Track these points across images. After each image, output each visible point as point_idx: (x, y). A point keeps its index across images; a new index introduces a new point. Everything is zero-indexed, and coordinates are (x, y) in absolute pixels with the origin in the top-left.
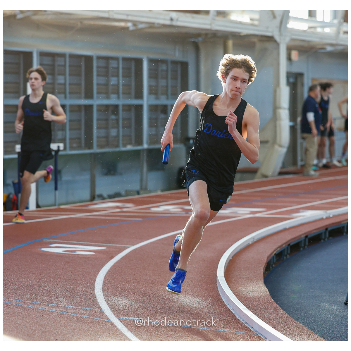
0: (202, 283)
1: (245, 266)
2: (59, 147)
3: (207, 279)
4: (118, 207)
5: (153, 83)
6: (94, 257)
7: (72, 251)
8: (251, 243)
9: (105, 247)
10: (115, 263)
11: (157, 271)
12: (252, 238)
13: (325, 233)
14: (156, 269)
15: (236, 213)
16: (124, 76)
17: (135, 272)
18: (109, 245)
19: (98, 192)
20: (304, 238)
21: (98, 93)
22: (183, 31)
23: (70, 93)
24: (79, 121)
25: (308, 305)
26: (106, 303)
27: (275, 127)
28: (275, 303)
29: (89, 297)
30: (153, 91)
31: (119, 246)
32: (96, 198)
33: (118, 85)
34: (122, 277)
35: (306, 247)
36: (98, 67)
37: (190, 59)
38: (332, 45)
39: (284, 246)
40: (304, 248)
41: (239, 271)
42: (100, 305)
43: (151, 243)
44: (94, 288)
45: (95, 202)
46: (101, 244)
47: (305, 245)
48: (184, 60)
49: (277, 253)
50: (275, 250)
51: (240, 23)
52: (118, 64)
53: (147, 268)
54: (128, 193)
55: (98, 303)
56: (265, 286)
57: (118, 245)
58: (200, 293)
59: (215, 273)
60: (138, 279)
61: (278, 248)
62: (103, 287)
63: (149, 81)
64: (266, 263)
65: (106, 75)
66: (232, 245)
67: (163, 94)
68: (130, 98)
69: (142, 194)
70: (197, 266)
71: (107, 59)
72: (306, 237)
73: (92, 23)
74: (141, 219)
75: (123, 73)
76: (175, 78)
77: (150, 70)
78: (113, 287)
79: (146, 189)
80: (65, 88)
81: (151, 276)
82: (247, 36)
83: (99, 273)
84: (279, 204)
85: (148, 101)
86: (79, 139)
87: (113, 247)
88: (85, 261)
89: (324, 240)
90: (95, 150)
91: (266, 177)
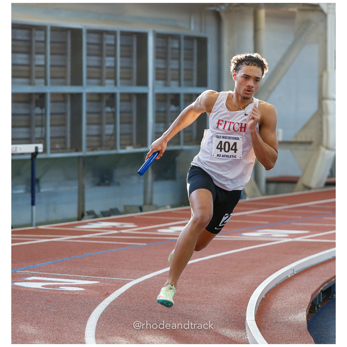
2: (36, 148)
4: (114, 228)
6: (83, 294)
7: (54, 286)
8: (289, 276)
9: (98, 281)
10: (111, 303)
12: (291, 269)
15: (269, 236)
16: (121, 56)
18: (103, 278)
19: (87, 208)
21: (88, 78)
23: (52, 78)
24: (64, 114)
27: (321, 123)
30: (161, 75)
32: (85, 217)
33: (115, 68)
36: (88, 44)
37: (210, 35)
39: (333, 280)
43: (158, 275)
44: (84, 335)
45: (83, 221)
46: (93, 277)
48: (202, 35)
49: (323, 290)
50: (321, 286)
52: (115, 40)
54: (127, 210)
56: (309, 333)
59: (243, 316)
61: (326, 283)
62: (96, 335)
63: (155, 63)
64: (310, 303)
65: (100, 55)
66: (265, 279)
67: (173, 79)
68: (131, 85)
69: (146, 211)
71: (101, 33)
74: (145, 244)
75: (122, 51)
76: (189, 59)
77: (157, 48)
79: (151, 204)
80: (45, 72)
83: (91, 316)
84: (327, 225)
85: (154, 89)
86: (64, 137)
87: (109, 280)
88: (72, 299)
90: (85, 152)
91: (309, 188)
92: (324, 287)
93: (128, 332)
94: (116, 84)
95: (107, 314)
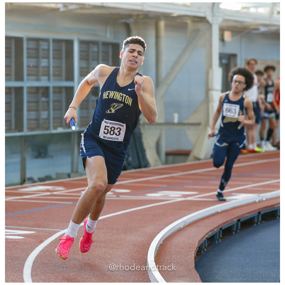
1: (176, 251)
4: (48, 191)
5: (84, 65)
6: (23, 241)
8: (182, 227)
9: (34, 231)
10: (44, 248)
12: (183, 222)
13: (258, 216)
15: (167, 196)
16: (54, 58)
18: (39, 229)
19: (28, 175)
20: (236, 222)
21: (28, 75)
22: (113, 11)
24: (10, 103)
27: (208, 109)
30: (84, 73)
31: (48, 230)
32: (27, 181)
33: (48, 67)
35: (238, 231)
36: (28, 49)
38: (265, 25)
39: (216, 230)
40: (236, 232)
41: (169, 255)
43: (81, 227)
44: (23, 273)
45: (25, 185)
46: (30, 228)
47: (237, 229)
48: (116, 41)
49: (208, 238)
50: (206, 235)
52: (49, 45)
54: (59, 176)
56: (196, 271)
58: (130, 278)
59: (145, 257)
60: (68, 263)
61: (210, 232)
62: (32, 272)
63: (79, 63)
64: (197, 247)
65: (37, 57)
66: (163, 229)
68: (61, 80)
69: (73, 177)
70: (127, 250)
71: (37, 40)
72: (239, 220)
74: (71, 203)
75: (54, 54)
76: (106, 60)
77: (81, 51)
78: (42, 272)
79: (77, 172)
82: (180, 17)
83: (28, 258)
84: (212, 187)
87: (43, 231)
88: (14, 245)
89: (257, 223)
90: (26, 132)
91: (199, 159)
92: (208, 236)
93: (56, 270)
94: (49, 80)
95: (40, 257)
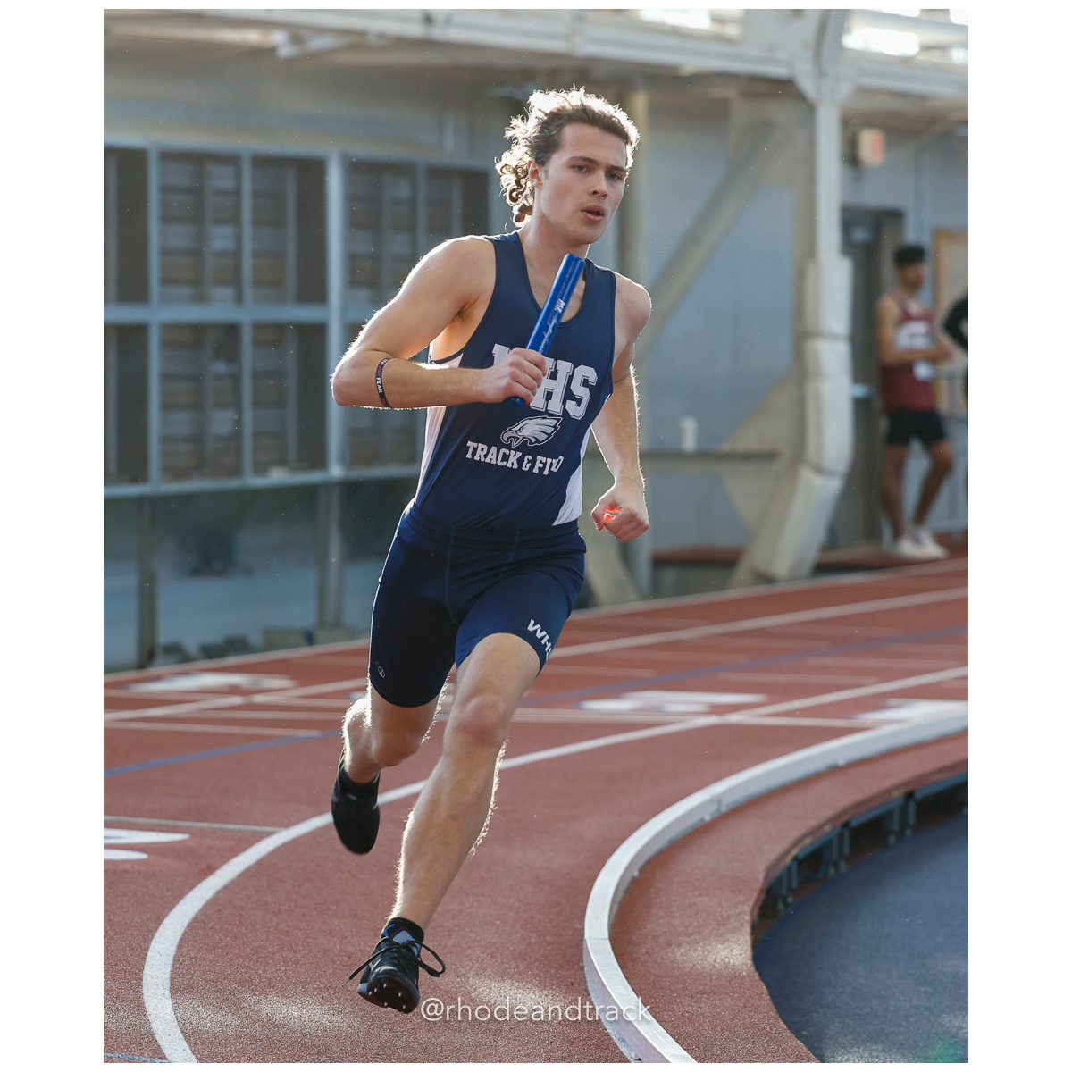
0: (530, 963)
1: (687, 902)
3: (549, 948)
4: (234, 690)
5: (364, 247)
6: (144, 868)
8: (708, 818)
9: (184, 832)
10: (219, 892)
11: (368, 920)
12: (712, 800)
14: (365, 913)
15: (657, 709)
16: (256, 222)
17: (290, 923)
18: (200, 825)
19: (165, 636)
20: (901, 801)
21: (166, 281)
22: (470, 59)
25: (912, 1043)
26: (181, 1035)
27: (801, 403)
28: (789, 1034)
29: (122, 1013)
30: (364, 275)
31: (234, 830)
32: (160, 658)
33: (237, 254)
34: (244, 943)
35: (908, 833)
36: (165, 189)
39: (827, 828)
40: (900, 835)
41: (663, 918)
42: (160, 1043)
44: (141, 979)
45: (153, 671)
46: (171, 823)
47: (904, 826)
48: (474, 163)
49: (802, 855)
50: (794, 845)
51: (676, 32)
52: (238, 178)
53: (334, 907)
54: (273, 639)
55: (153, 1035)
56: (756, 974)
57: (231, 827)
59: (577, 926)
60: (301, 948)
61: (807, 835)
62: (172, 979)
63: (348, 240)
64: (762, 891)
65: (196, 218)
66: (640, 825)
67: (395, 285)
68: (280, 300)
69: (324, 642)
70: (512, 900)
71: (198, 160)
72: (909, 796)
73: (145, 31)
74: (315, 733)
75: (256, 209)
76: (440, 228)
77: (351, 199)
78: (210, 976)
79: (338, 624)
81: (346, 937)
82: (701, 78)
83: (161, 928)
84: (814, 679)
85: (344, 310)
87: (214, 831)
90: (157, 484)
91: (768, 579)
92: (802, 850)
93: (260, 972)
94: (239, 298)
95: (204, 924)
